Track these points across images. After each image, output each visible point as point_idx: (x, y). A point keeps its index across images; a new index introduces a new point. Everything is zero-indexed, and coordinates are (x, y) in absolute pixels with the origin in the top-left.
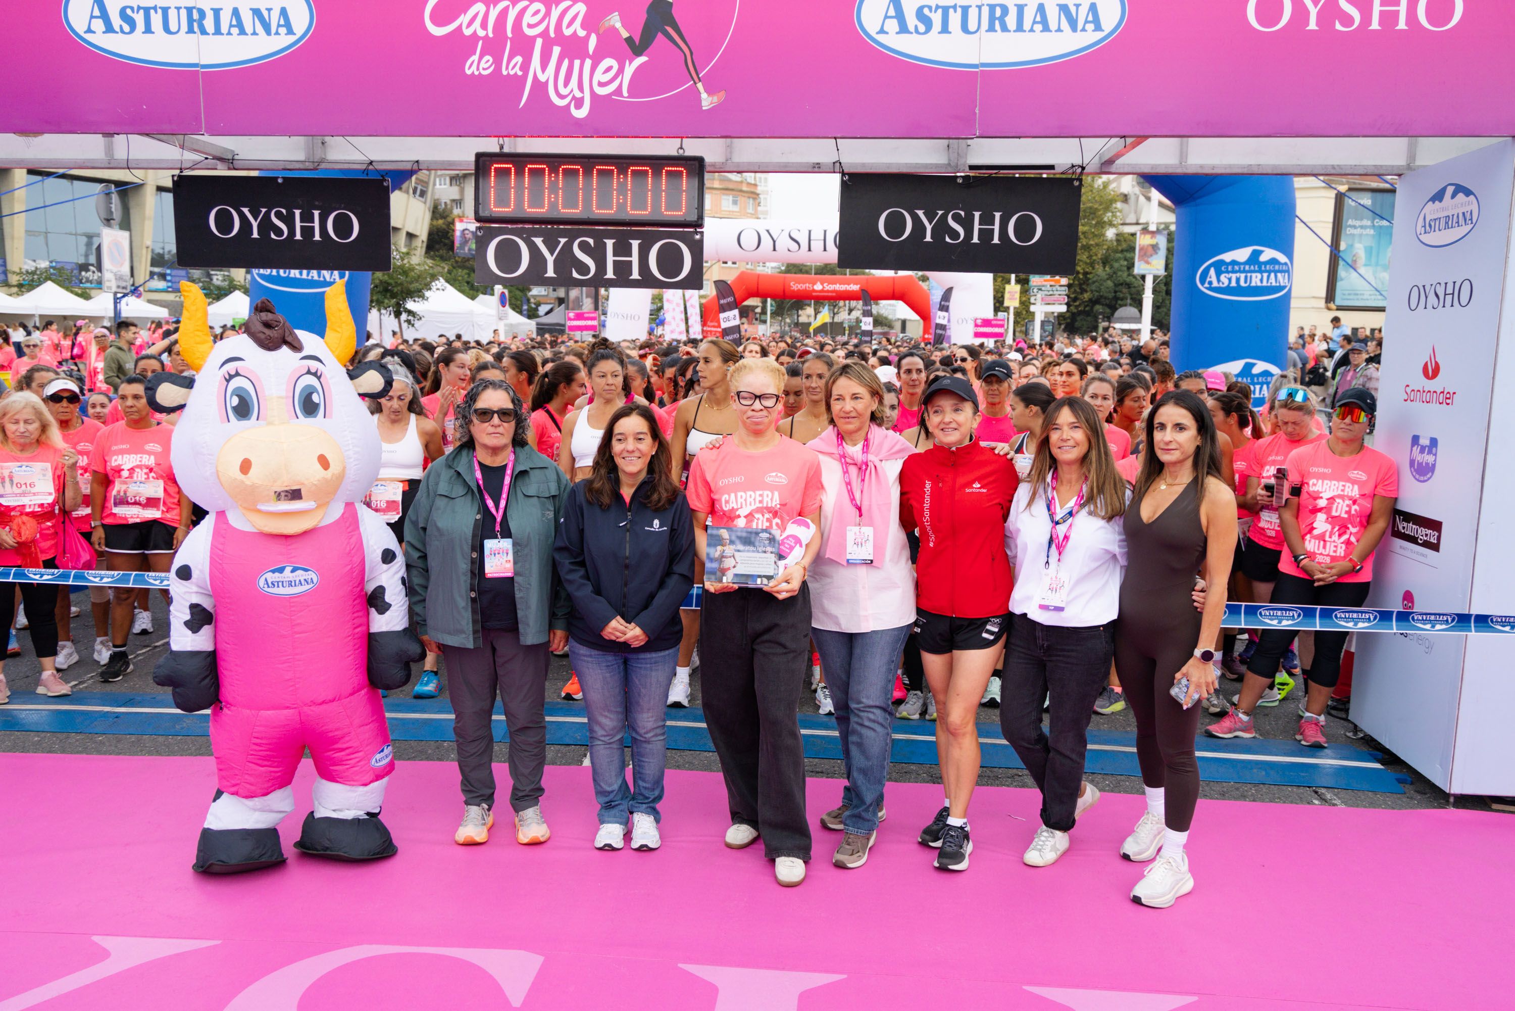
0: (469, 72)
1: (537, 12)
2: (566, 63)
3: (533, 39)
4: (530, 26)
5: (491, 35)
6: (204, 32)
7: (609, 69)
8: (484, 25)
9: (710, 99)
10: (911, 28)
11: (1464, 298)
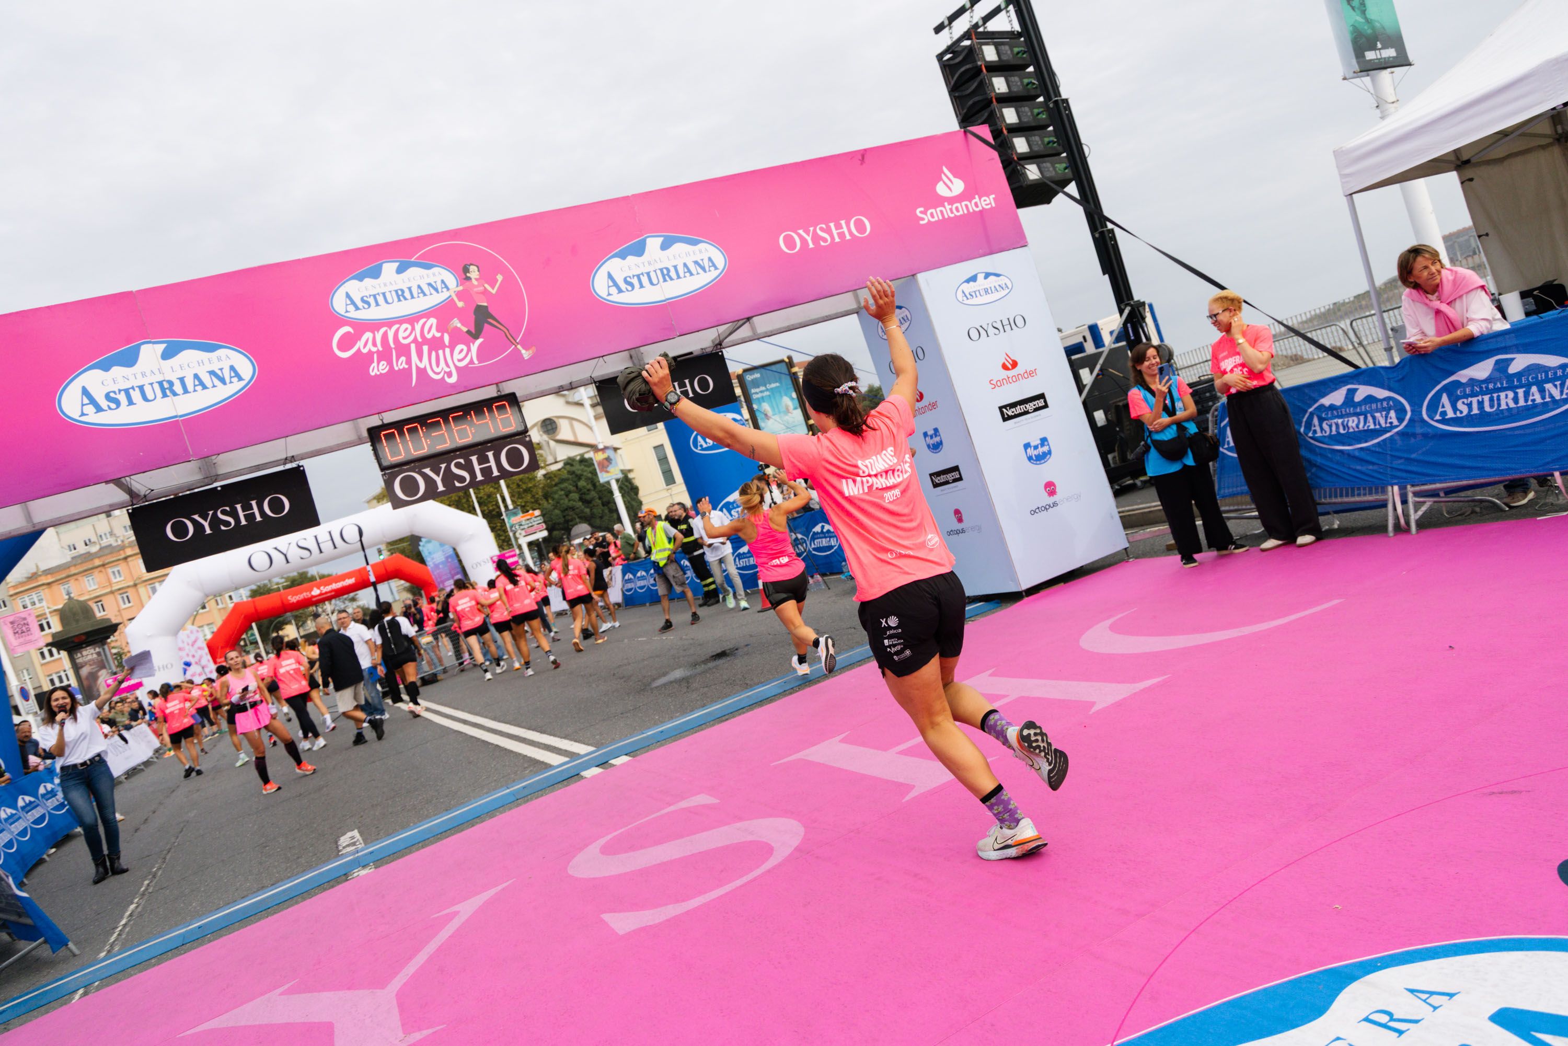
0: (373, 374)
1: (406, 329)
2: (434, 354)
3: (408, 346)
4: (404, 338)
5: (381, 349)
6: (175, 394)
7: (461, 351)
8: (374, 344)
9: (528, 353)
10: (624, 289)
11: (921, 356)
